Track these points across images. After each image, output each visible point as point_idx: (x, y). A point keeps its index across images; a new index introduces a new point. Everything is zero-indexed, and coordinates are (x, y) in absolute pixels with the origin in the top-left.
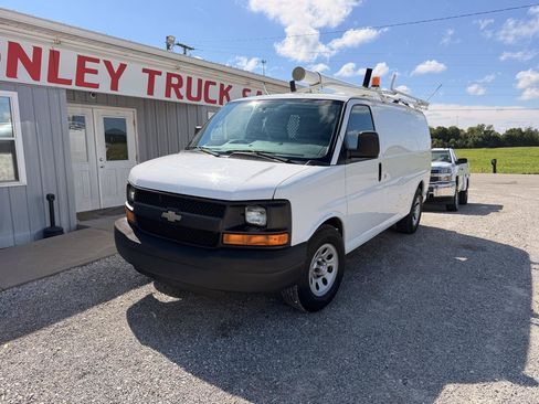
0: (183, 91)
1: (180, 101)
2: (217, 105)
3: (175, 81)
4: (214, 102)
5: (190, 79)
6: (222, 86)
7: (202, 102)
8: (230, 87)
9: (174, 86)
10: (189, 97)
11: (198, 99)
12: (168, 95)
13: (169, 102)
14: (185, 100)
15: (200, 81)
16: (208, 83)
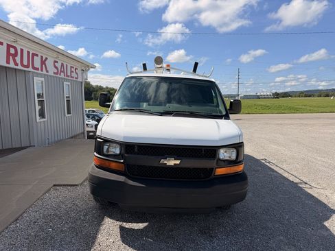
0: (18, 59)
1: (16, 67)
2: (40, 72)
3: (12, 51)
4: (37, 69)
5: (22, 50)
6: (42, 57)
7: (30, 69)
8: (46, 59)
9: (12, 54)
10: (22, 65)
11: (28, 66)
12: (8, 62)
13: (9, 68)
14: (20, 67)
15: (28, 52)
16: (34, 55)
